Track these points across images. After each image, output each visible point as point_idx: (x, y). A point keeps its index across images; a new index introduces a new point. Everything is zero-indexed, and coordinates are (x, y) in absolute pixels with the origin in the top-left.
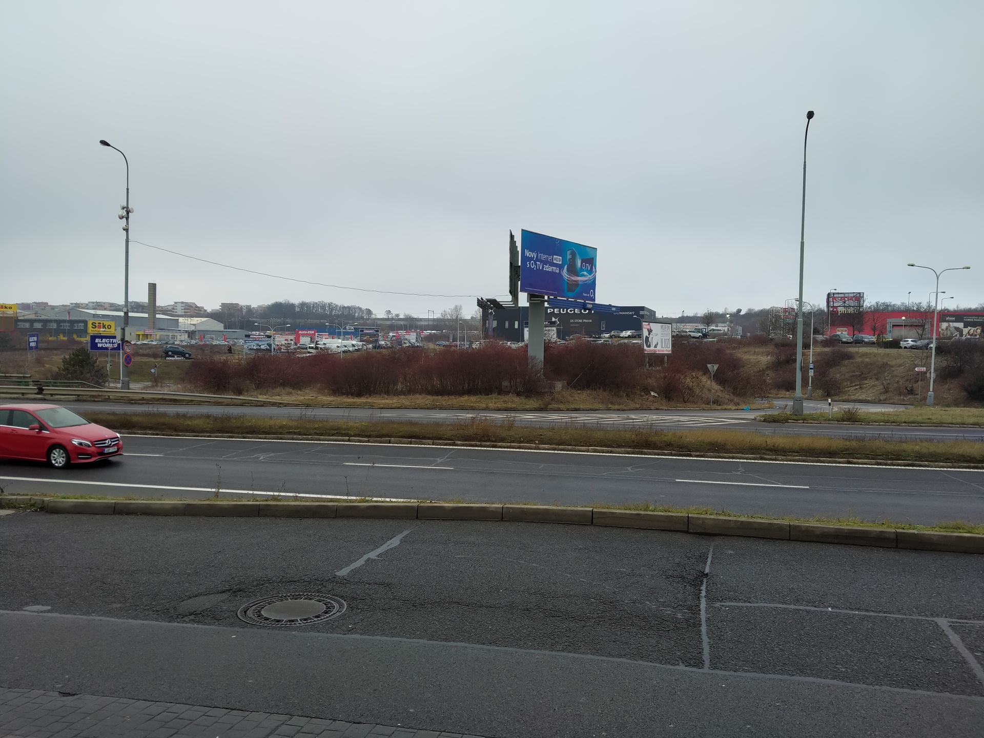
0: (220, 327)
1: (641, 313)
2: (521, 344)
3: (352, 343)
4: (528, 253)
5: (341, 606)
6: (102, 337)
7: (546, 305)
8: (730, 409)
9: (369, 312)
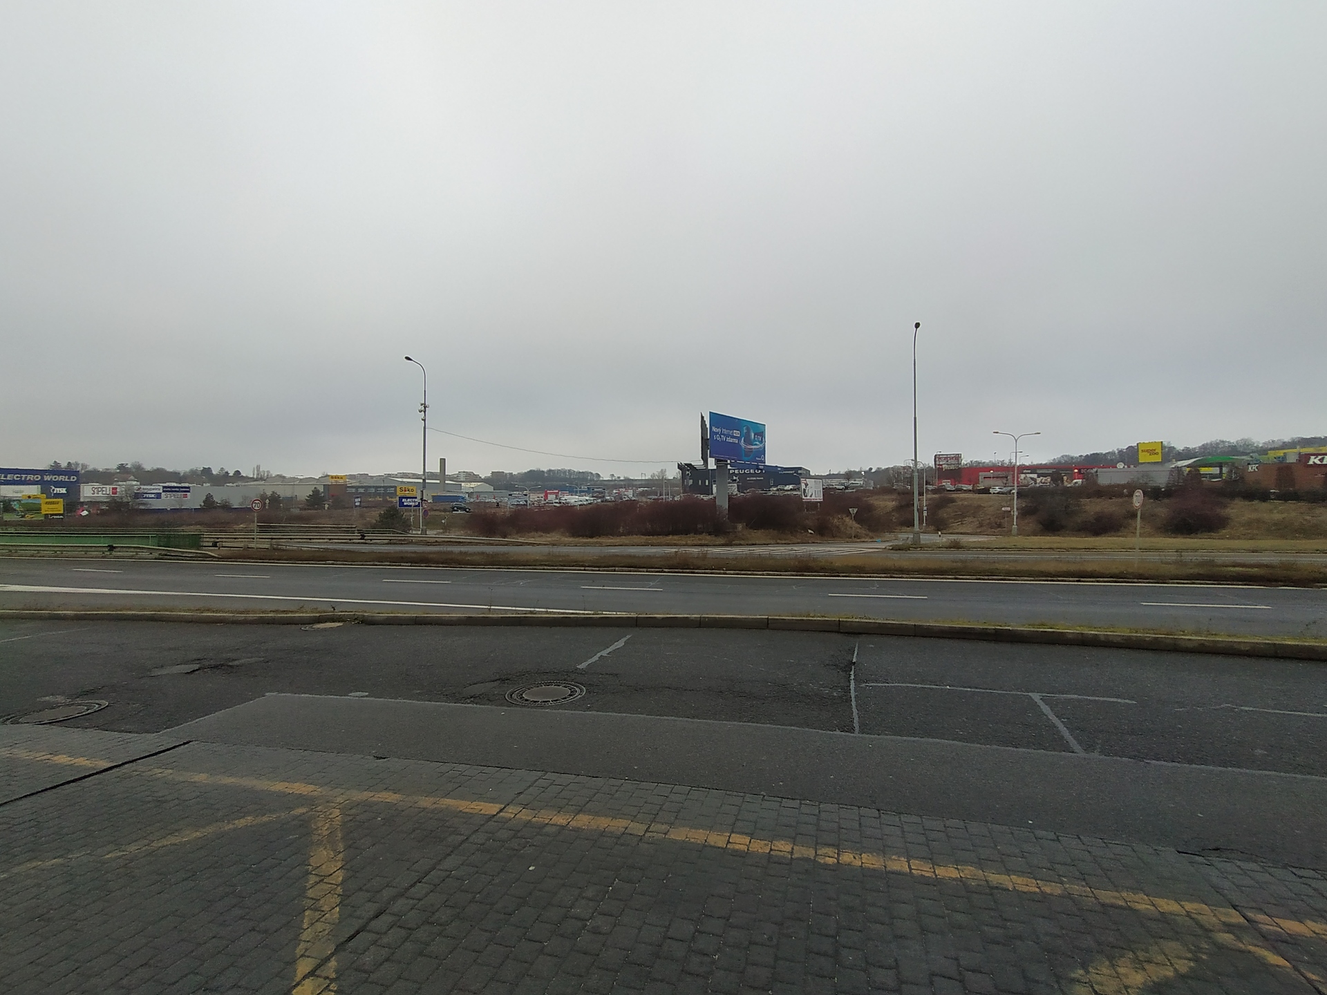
0: (491, 489)
1: (799, 472)
2: (711, 497)
3: (586, 499)
4: (714, 429)
5: (582, 690)
6: (407, 498)
7: (729, 467)
8: (867, 542)
9: (598, 475)
